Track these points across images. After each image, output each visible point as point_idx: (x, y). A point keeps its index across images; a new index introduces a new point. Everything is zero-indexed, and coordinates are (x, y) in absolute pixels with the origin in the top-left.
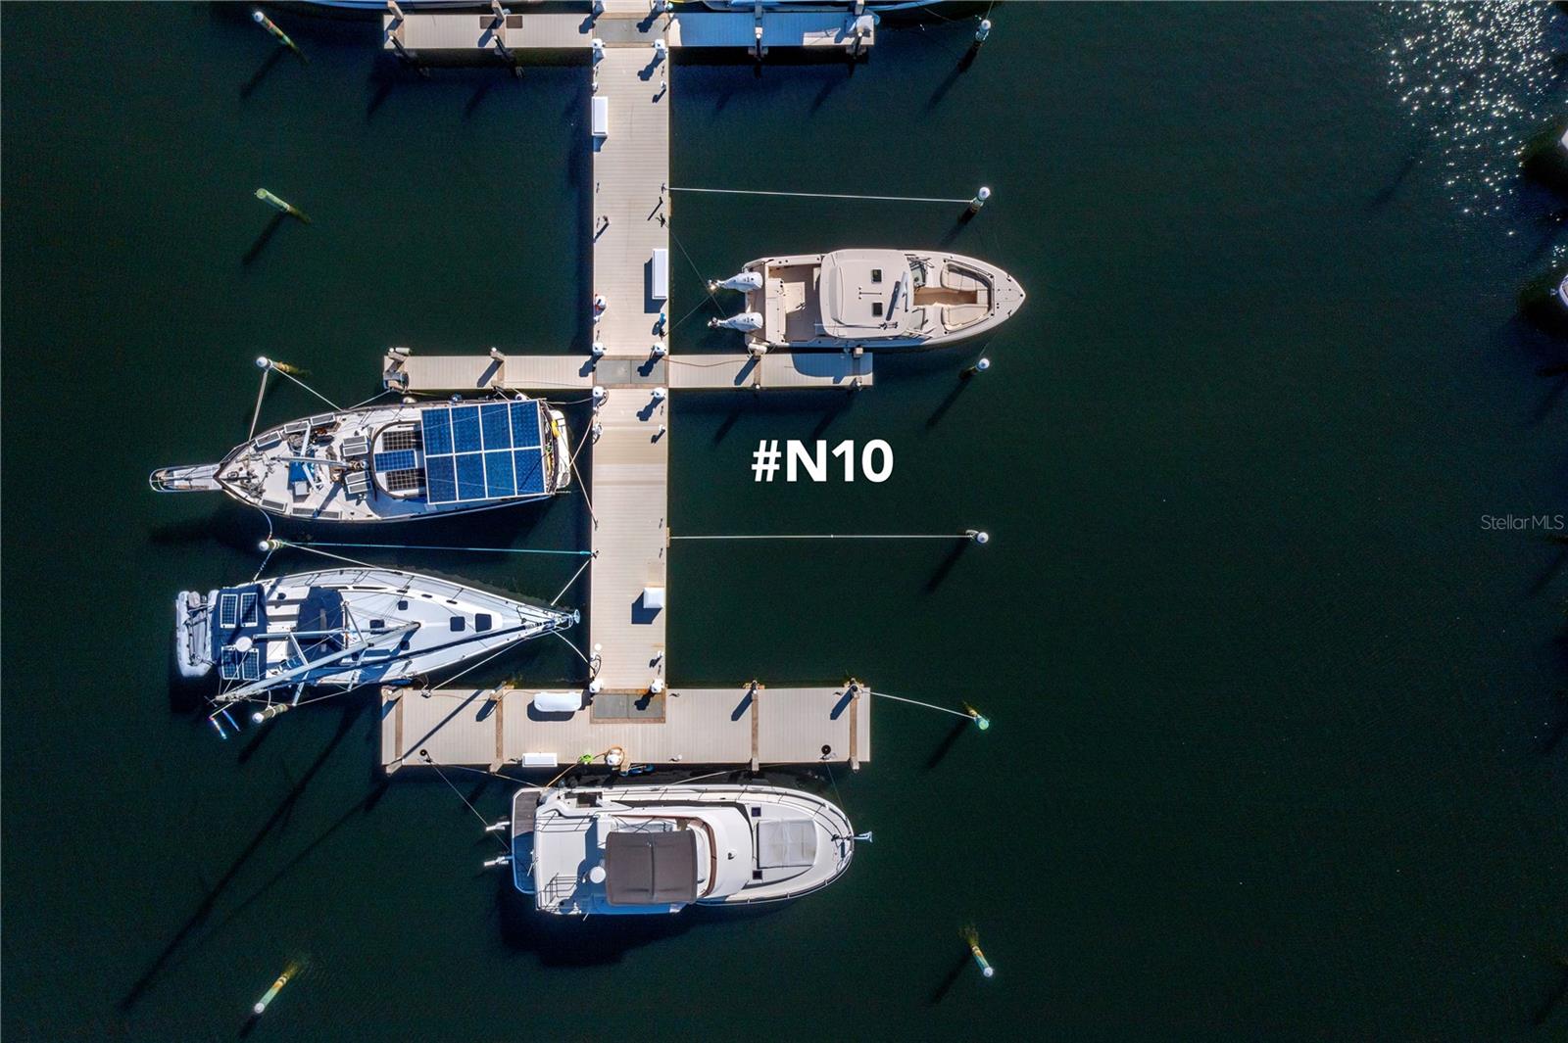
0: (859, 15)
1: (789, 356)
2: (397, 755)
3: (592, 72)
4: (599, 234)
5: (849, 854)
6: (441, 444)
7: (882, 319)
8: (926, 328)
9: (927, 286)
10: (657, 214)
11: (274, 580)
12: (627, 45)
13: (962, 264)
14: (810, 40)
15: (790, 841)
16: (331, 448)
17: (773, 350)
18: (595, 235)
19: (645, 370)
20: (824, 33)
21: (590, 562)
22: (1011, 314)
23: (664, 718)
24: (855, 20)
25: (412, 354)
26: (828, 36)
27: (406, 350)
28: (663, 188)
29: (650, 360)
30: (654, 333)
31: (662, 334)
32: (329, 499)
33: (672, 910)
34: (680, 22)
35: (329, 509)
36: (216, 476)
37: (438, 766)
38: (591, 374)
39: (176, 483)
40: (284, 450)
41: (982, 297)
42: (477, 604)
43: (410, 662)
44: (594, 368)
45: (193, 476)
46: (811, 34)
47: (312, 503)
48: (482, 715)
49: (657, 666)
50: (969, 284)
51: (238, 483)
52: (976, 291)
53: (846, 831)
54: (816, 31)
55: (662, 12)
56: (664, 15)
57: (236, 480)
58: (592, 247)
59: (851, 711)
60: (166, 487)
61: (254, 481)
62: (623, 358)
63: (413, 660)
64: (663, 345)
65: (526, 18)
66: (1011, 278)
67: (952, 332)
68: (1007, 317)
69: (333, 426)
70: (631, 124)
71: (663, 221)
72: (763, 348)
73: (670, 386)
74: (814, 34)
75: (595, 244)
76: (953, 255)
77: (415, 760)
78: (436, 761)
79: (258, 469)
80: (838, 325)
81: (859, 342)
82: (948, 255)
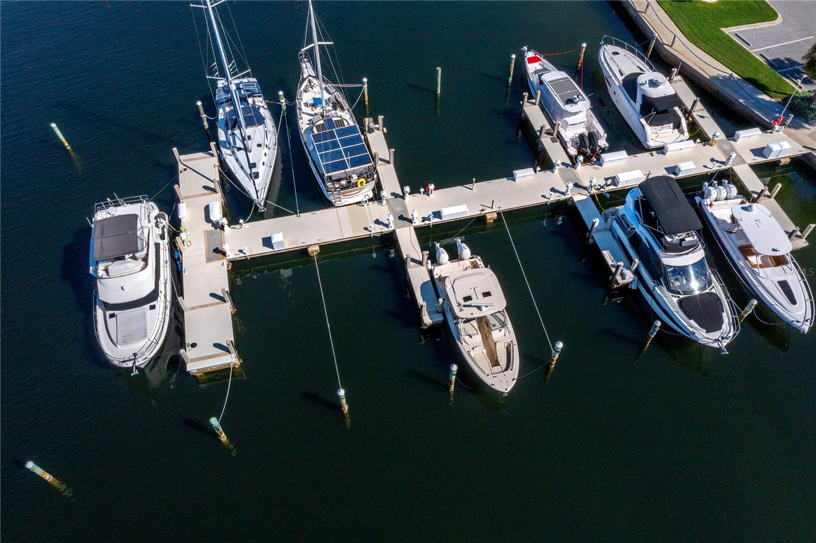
0: (630, 270)
1: (428, 279)
2: (183, 160)
3: (545, 170)
4: (466, 187)
5: (124, 365)
6: (342, 134)
7: (463, 303)
8: (467, 338)
9: (492, 332)
10: (485, 208)
11: (266, 107)
12: (564, 180)
13: (513, 351)
14: (606, 254)
15: (133, 327)
16: (331, 111)
17: (431, 272)
18: (465, 186)
19: (401, 218)
20: (613, 259)
21: (293, 214)
22: (492, 386)
23: (209, 262)
24: (627, 269)
25: (384, 133)
26: (612, 261)
27: (385, 131)
28: (499, 208)
29: (408, 219)
30: (422, 218)
31: (423, 221)
32: (307, 114)
33: (91, 268)
34: (586, 199)
35: (303, 115)
36: (310, 75)
37: (178, 175)
38: (393, 197)
39: (304, 64)
40: (326, 96)
41: (497, 369)
42: (264, 173)
43: (231, 156)
44: (397, 198)
45: (308, 69)
46: (609, 253)
47: (304, 109)
48: (206, 188)
49: (239, 253)
50: (503, 360)
51: (308, 84)
52: (500, 365)
53: (140, 362)
54: (612, 256)
55: (587, 191)
56: (586, 192)
57: (310, 83)
58: (459, 186)
59: (220, 354)
60: (301, 60)
61: (311, 89)
62: (405, 208)
63: (233, 156)
64: (418, 222)
65: (558, 144)
66: (515, 380)
67: (469, 355)
68: (489, 383)
69: (342, 109)
70: (526, 189)
71: (483, 210)
72: (430, 267)
73: (396, 230)
74: (610, 255)
75: (460, 187)
76: (517, 345)
77: (181, 167)
78: (180, 175)
79: (317, 89)
80: (452, 283)
81: (446, 298)
82: (515, 342)
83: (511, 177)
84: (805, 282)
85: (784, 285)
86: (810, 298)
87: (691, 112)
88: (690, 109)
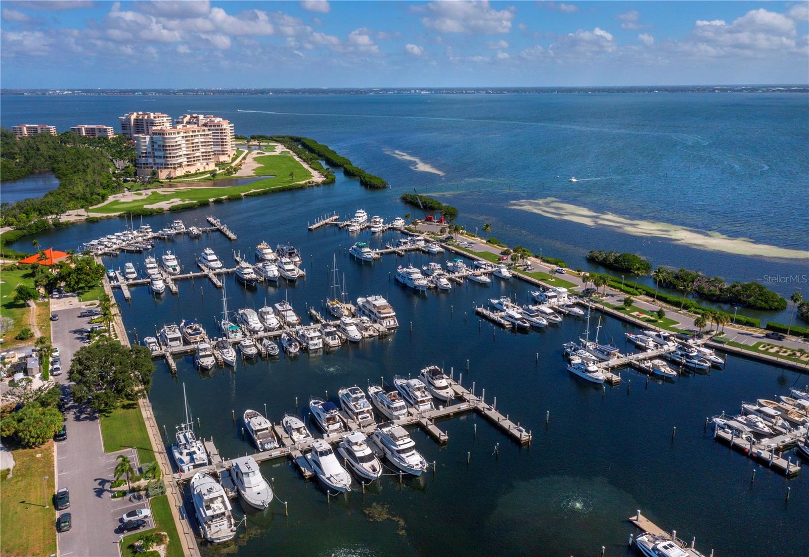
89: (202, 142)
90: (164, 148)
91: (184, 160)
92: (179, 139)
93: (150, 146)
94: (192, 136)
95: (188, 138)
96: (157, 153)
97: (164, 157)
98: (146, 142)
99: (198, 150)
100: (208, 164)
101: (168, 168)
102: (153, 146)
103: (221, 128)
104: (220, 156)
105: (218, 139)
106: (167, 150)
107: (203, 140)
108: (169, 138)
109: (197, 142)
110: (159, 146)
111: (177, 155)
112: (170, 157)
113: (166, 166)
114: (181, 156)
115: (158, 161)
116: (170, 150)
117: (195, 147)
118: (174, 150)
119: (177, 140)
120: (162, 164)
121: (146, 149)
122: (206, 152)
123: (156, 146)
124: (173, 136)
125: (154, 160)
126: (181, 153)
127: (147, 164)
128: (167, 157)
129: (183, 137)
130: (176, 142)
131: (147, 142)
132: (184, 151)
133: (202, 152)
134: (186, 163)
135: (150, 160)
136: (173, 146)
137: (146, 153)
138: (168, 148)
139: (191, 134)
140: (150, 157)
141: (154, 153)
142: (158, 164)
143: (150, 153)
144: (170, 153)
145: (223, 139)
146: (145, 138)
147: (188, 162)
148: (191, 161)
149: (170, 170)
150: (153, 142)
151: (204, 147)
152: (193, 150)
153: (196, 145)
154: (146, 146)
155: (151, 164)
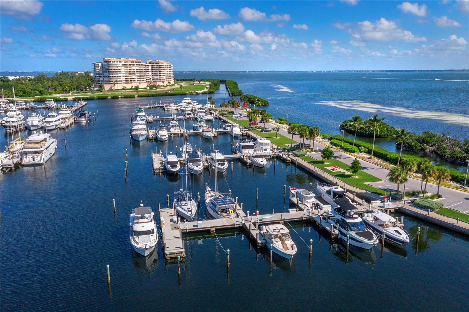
1: (259, 233)
2: (162, 210)
3: (301, 211)
5: (142, 248)
12: (308, 213)
19: (247, 221)
29: (249, 221)
30: (255, 221)
32: (209, 199)
35: (207, 199)
42: (193, 211)
44: (244, 217)
47: (208, 197)
48: (170, 215)
50: (290, 248)
51: (208, 192)
52: (289, 250)
59: (178, 249)
61: (210, 194)
62: (248, 219)
64: (253, 222)
66: (296, 252)
67: (277, 247)
68: (286, 253)
76: (295, 245)
83: (288, 212)
84: (404, 231)
85: (397, 231)
86: (407, 234)
87: (354, 199)
88: (353, 198)
89: (137, 69)
90: (108, 70)
91: (123, 80)
92: (120, 66)
93: (101, 70)
94: (130, 65)
95: (127, 66)
96: (105, 74)
97: (109, 77)
98: (98, 67)
99: (134, 74)
100: (140, 83)
101: (111, 84)
102: (103, 69)
103: (159, 64)
104: (158, 82)
105: (157, 71)
106: (110, 72)
107: (138, 68)
108: (112, 64)
109: (134, 69)
110: (106, 69)
111: (118, 75)
112: (112, 77)
113: (109, 82)
114: (121, 76)
115: (106, 79)
116: (112, 72)
117: (131, 72)
118: (115, 72)
119: (118, 65)
120: (107, 81)
121: (99, 72)
122: (140, 76)
123: (104, 70)
124: (115, 63)
125: (104, 79)
126: (120, 75)
127: (100, 81)
128: (111, 76)
129: (123, 65)
130: (117, 67)
131: (100, 67)
132: (123, 73)
133: (137, 76)
134: (124, 82)
135: (101, 79)
136: (115, 69)
137: (99, 74)
138: (111, 71)
139: (129, 63)
140: (101, 77)
141: (103, 74)
142: (105, 81)
143: (101, 74)
144: (112, 74)
145: (161, 72)
146: (98, 64)
147: (126, 81)
148: (128, 80)
149: (111, 85)
150: (103, 67)
151: (139, 73)
152: (130, 74)
153: (133, 70)
154: (99, 69)
155: (102, 81)
